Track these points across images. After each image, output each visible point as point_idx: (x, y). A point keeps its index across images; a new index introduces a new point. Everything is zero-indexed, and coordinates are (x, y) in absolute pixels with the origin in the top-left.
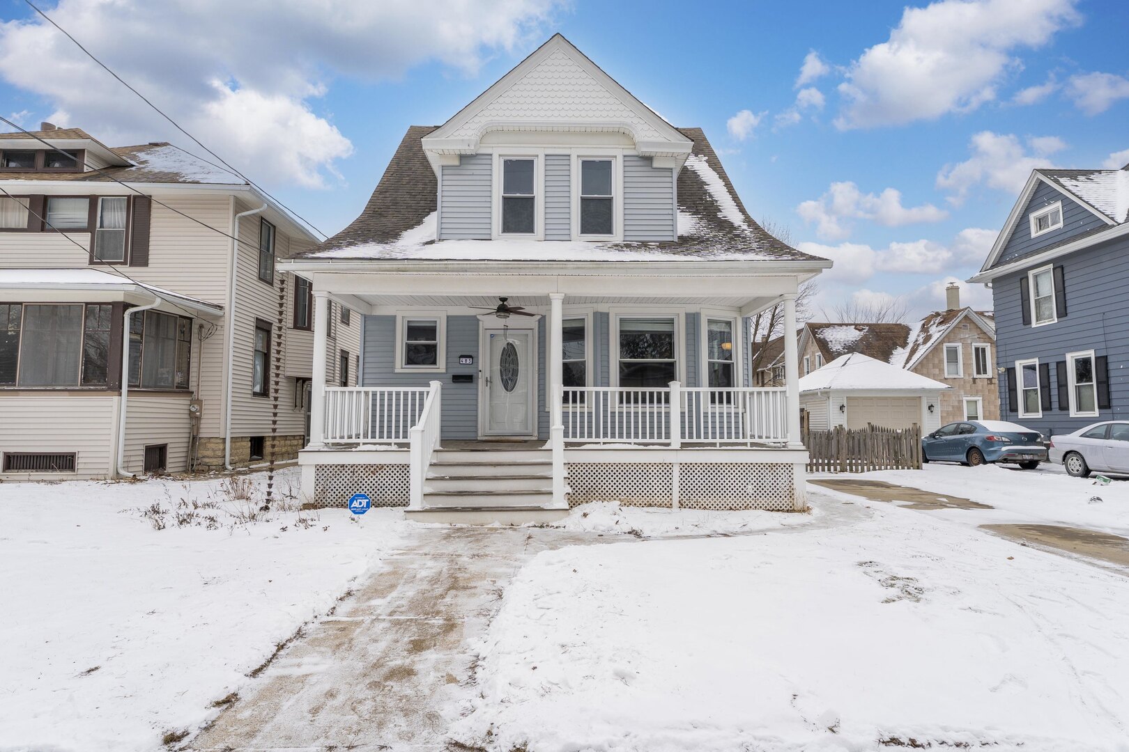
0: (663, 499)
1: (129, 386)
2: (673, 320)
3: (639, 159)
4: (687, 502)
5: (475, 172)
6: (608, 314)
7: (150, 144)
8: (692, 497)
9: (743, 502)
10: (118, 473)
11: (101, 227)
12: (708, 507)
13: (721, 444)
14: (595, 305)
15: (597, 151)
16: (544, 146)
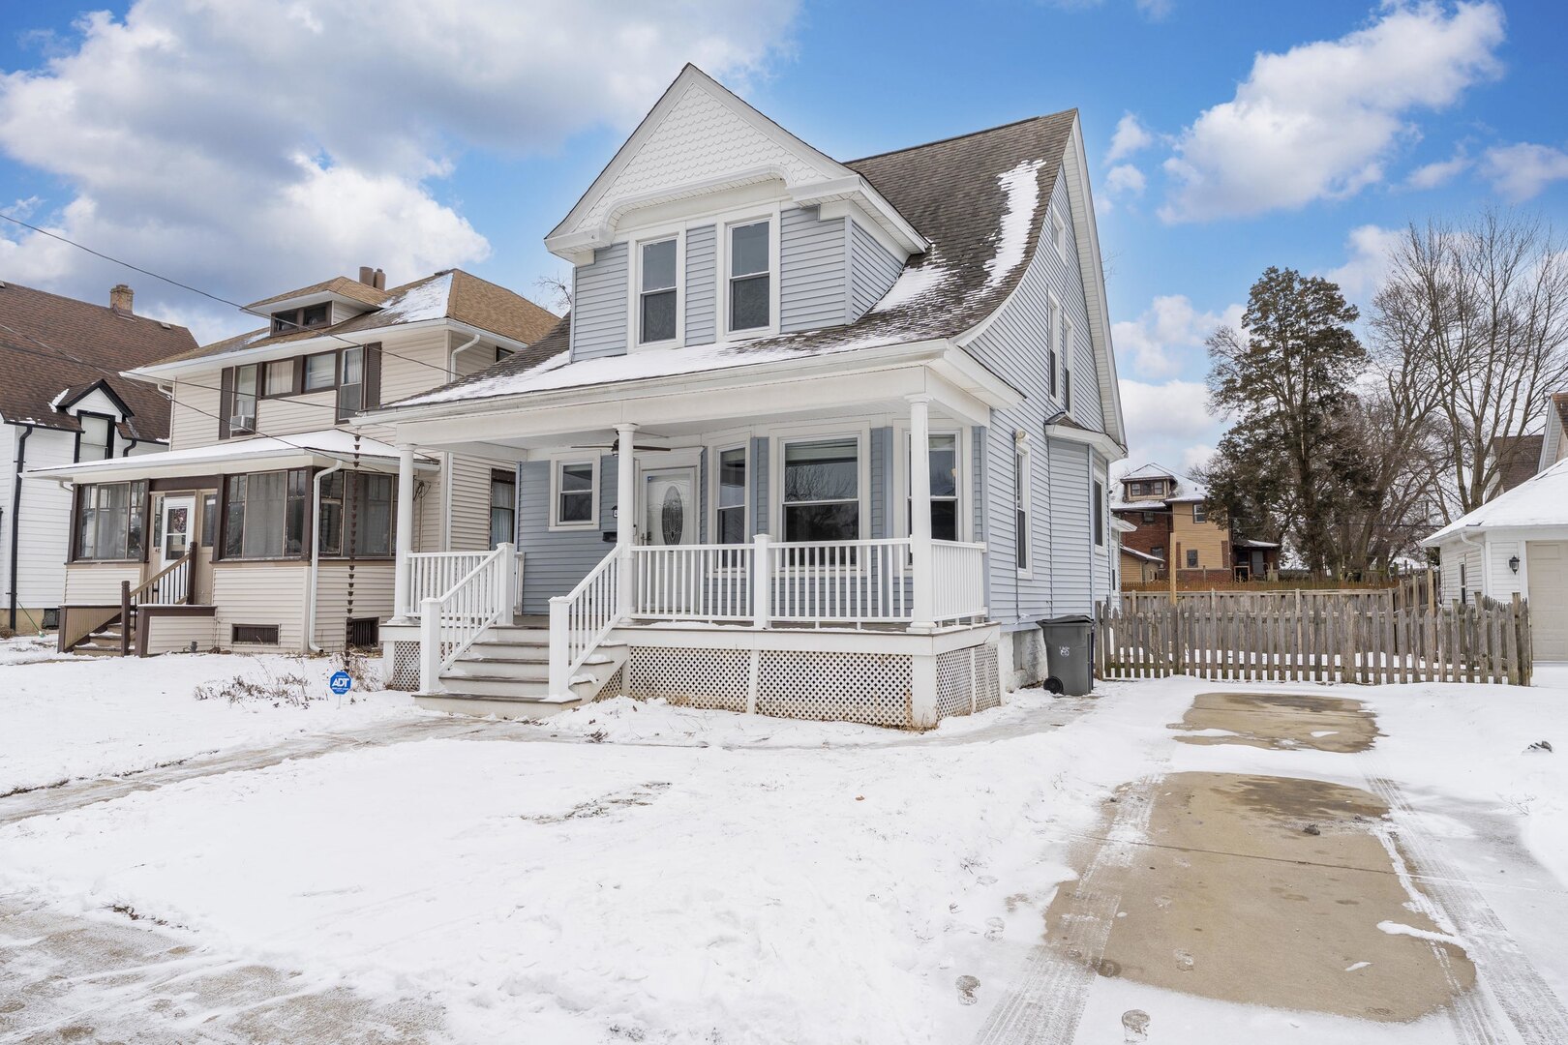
0: (738, 700)
1: (320, 555)
2: (855, 440)
3: (803, 212)
4: (767, 706)
5: (611, 269)
6: (767, 440)
7: (436, 274)
8: (774, 699)
9: (840, 710)
10: (309, 648)
11: (345, 383)
12: (793, 715)
13: (822, 625)
14: (751, 428)
15: (747, 213)
16: (685, 218)
